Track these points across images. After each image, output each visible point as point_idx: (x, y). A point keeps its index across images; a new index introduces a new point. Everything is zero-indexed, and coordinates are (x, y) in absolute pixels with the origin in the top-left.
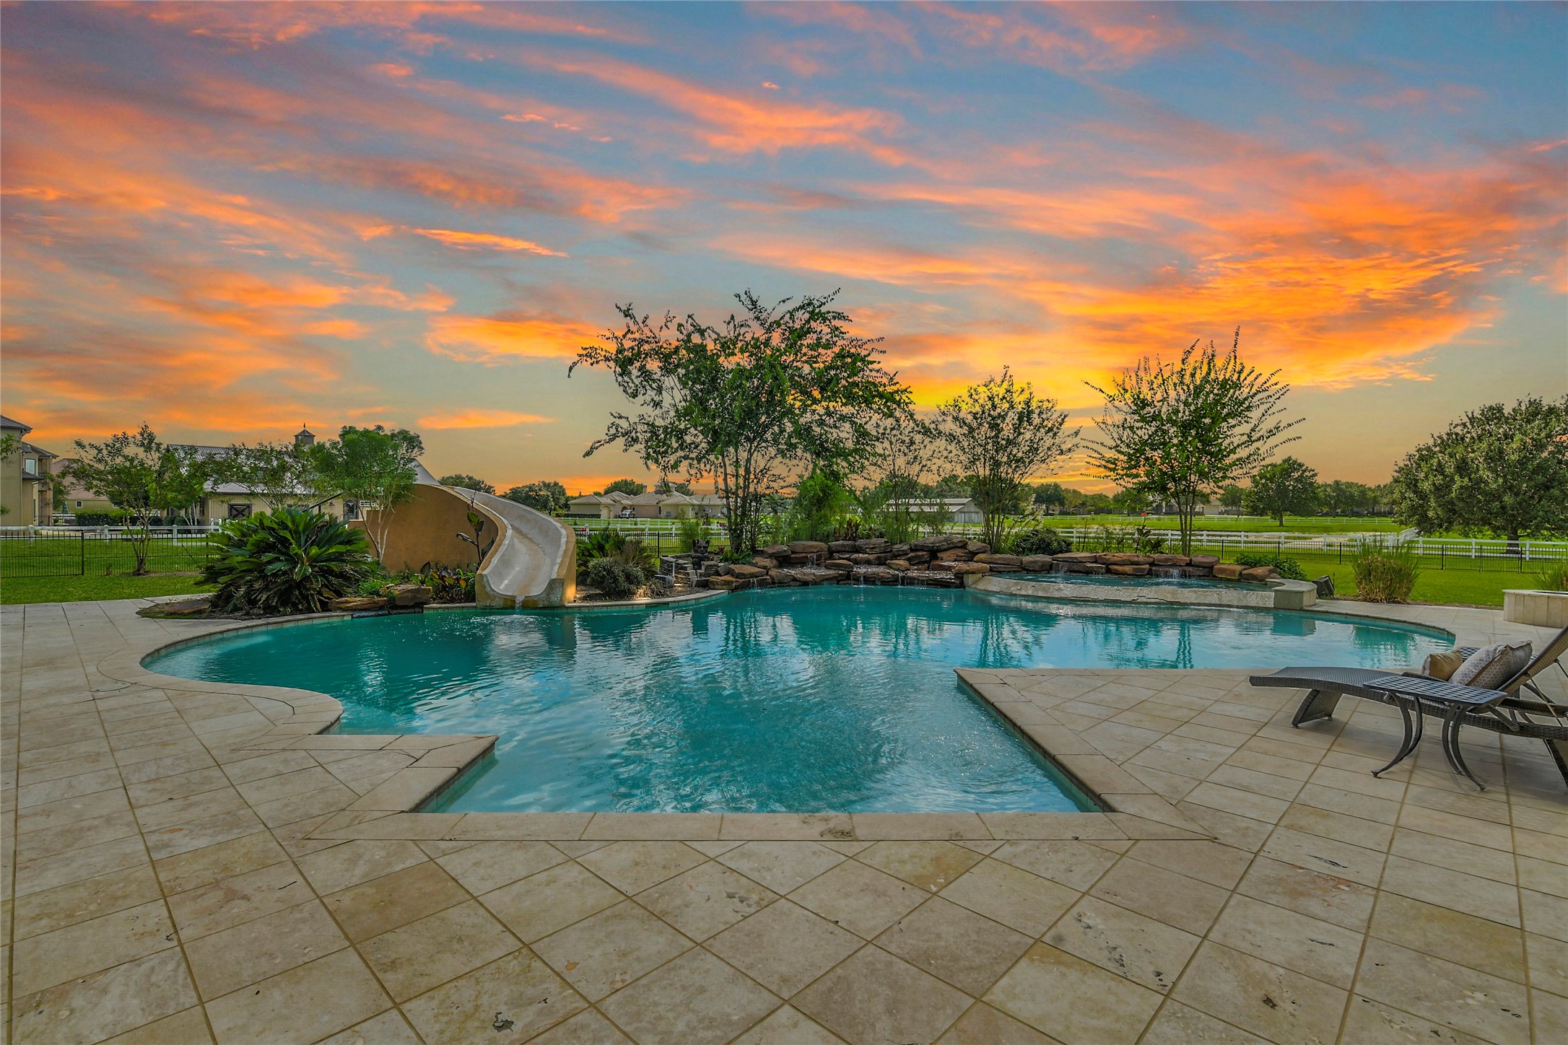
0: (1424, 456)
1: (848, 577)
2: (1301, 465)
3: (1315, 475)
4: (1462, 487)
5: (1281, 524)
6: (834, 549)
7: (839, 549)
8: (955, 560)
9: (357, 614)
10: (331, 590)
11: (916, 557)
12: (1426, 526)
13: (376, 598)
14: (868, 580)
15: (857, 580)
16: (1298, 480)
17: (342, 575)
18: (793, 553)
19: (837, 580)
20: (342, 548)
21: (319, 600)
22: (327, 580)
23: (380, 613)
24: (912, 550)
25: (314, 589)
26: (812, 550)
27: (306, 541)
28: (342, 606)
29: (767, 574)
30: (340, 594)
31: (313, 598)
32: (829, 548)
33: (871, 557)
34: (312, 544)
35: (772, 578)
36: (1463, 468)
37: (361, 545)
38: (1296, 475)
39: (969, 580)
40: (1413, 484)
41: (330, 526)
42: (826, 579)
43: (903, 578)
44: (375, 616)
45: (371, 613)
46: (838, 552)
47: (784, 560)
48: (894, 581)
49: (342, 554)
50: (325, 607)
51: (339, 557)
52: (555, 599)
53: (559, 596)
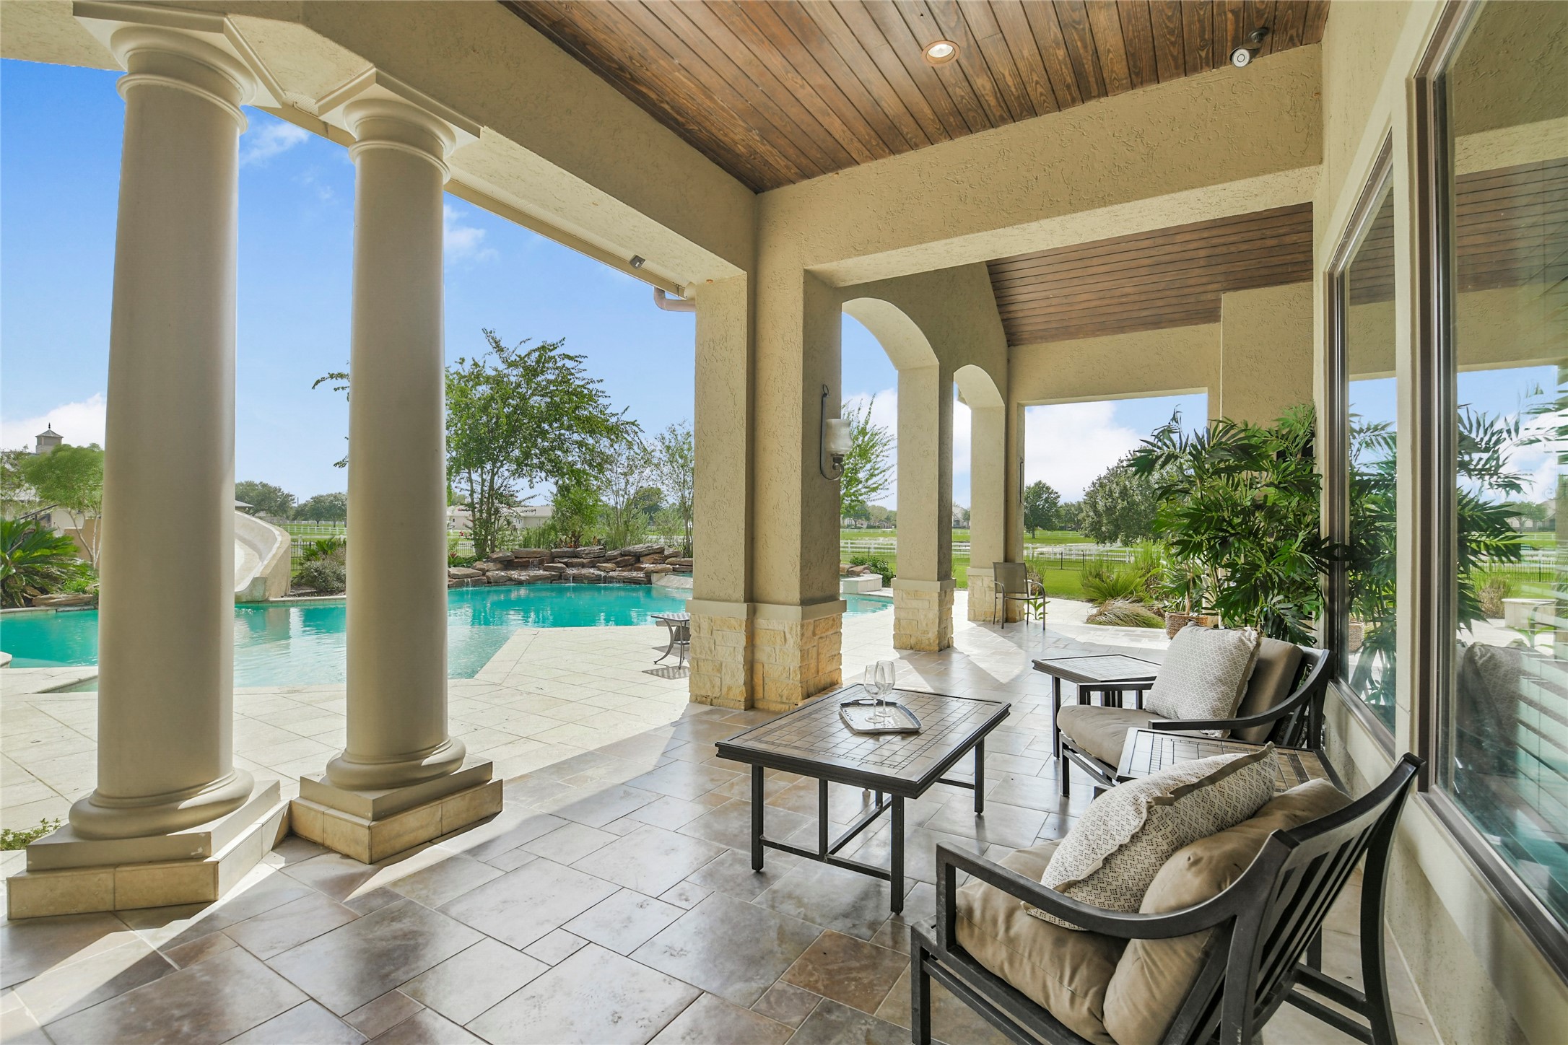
0: (1100, 484)
1: (561, 577)
2: (1048, 488)
3: (1058, 497)
4: (1123, 508)
5: (1034, 537)
6: (555, 554)
7: (560, 554)
8: (653, 563)
9: (61, 609)
10: (35, 588)
11: (624, 560)
12: (1101, 538)
13: (82, 595)
14: (576, 579)
15: (567, 580)
16: (1046, 500)
17: (48, 576)
18: (516, 558)
19: (551, 580)
20: (47, 552)
21: (24, 597)
22: (33, 580)
23: (86, 608)
24: (622, 555)
25: (18, 588)
26: (535, 555)
27: (12, 546)
28: (46, 602)
29: (484, 575)
30: (44, 591)
31: (18, 595)
32: (552, 553)
33: (584, 561)
34: (18, 548)
35: (488, 577)
36: (1124, 493)
37: (70, 549)
38: (1044, 496)
39: (654, 577)
40: (1094, 506)
41: (37, 533)
42: (540, 579)
43: (605, 577)
44: (80, 610)
45: (76, 608)
46: (559, 557)
47: (508, 564)
48: (598, 579)
49: (48, 556)
50: (29, 603)
51: (45, 559)
52: (258, 595)
53: (262, 592)
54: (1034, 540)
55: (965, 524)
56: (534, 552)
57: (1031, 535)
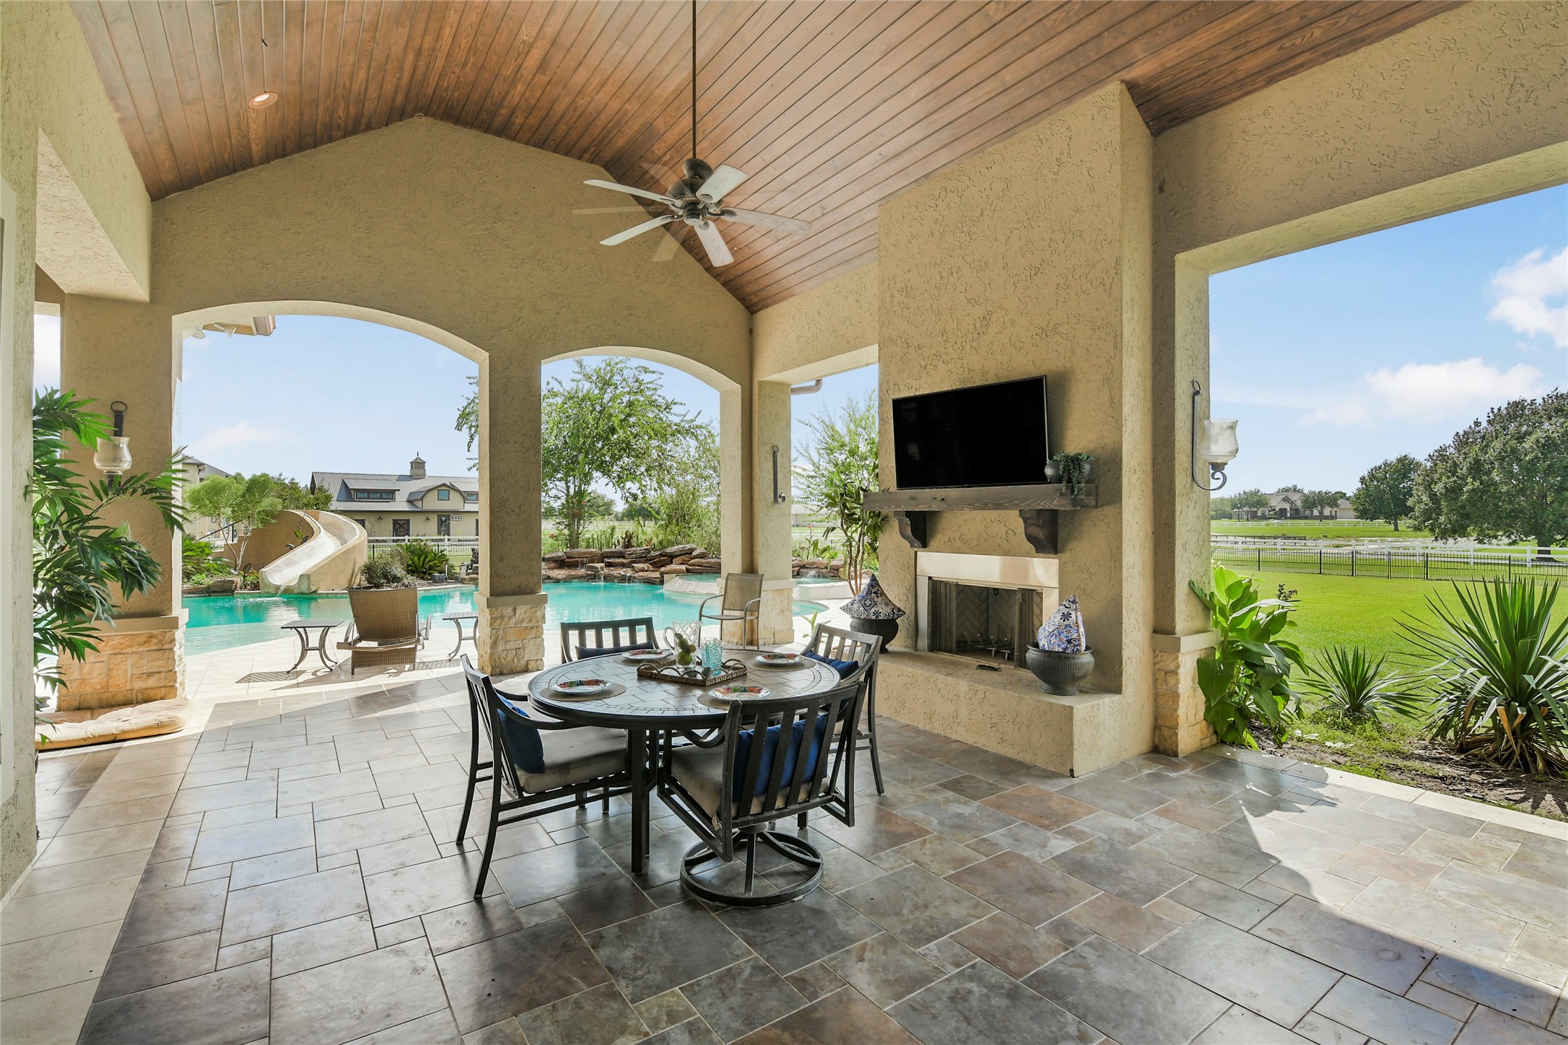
4: (1473, 490)
5: (1396, 529)
7: (608, 554)
8: (677, 564)
11: (659, 561)
14: (606, 578)
18: (568, 557)
24: (660, 556)
32: (602, 554)
33: (626, 561)
36: (1475, 469)
39: (668, 578)
43: (633, 577)
47: (562, 563)
48: (624, 579)
52: (304, 588)
53: (306, 585)
54: (1397, 533)
55: (1307, 512)
56: (585, 553)
57: (1392, 527)
